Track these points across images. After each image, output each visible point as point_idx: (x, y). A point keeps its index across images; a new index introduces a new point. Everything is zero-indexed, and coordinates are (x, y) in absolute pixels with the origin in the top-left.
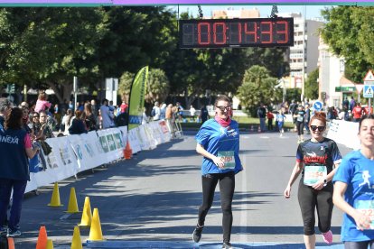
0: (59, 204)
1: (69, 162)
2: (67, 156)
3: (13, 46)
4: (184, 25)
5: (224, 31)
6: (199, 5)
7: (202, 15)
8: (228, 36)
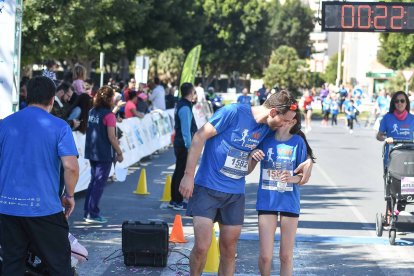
0: (145, 191)
1: (134, 147)
2: (132, 141)
3: (57, 19)
4: (327, 6)
5: (370, 15)
8: (372, 19)
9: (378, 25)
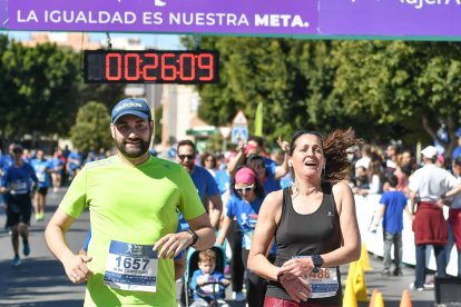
4: (90, 56)
5: (138, 64)
6: (108, 33)
7: (110, 45)
8: (141, 70)
9: (148, 76)
